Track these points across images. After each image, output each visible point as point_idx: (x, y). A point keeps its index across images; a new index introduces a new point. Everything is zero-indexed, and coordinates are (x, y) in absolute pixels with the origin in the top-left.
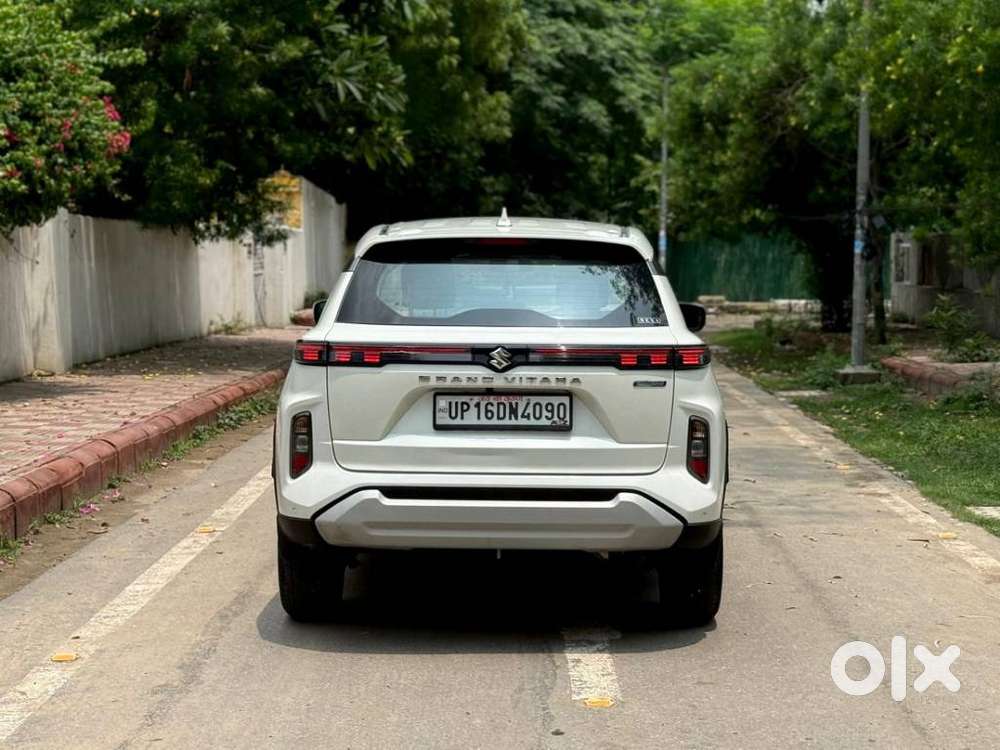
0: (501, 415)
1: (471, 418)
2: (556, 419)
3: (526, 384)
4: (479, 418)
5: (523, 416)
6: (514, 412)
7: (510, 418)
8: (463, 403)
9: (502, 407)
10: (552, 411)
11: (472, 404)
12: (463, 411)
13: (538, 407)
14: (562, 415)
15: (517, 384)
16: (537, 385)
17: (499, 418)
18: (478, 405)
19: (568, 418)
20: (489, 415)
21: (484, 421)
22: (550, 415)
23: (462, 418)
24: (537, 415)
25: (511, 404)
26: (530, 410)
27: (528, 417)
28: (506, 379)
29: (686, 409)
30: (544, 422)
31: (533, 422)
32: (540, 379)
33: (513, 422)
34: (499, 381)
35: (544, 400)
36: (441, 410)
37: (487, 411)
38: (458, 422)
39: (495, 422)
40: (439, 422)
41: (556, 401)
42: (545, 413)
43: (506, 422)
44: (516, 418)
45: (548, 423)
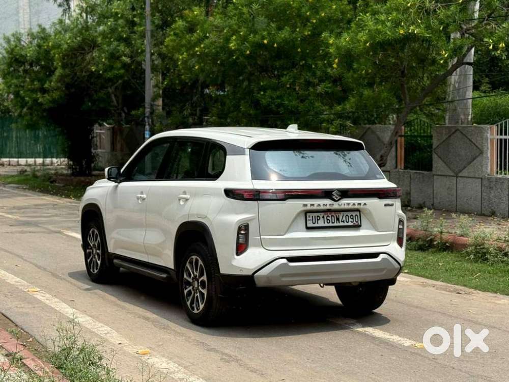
0: (333, 221)
1: (321, 223)
2: (355, 222)
3: (346, 207)
4: (324, 223)
5: (342, 222)
6: (338, 219)
7: (337, 223)
8: (318, 216)
9: (333, 217)
10: (353, 219)
11: (321, 217)
12: (318, 220)
13: (347, 217)
14: (357, 220)
15: (342, 207)
16: (350, 207)
17: (332, 223)
18: (323, 217)
19: (359, 222)
20: (328, 221)
21: (326, 225)
22: (352, 220)
23: (318, 223)
24: (347, 221)
25: (336, 216)
26: (344, 219)
27: (344, 222)
28: (339, 204)
30: (350, 224)
31: (346, 224)
32: (352, 204)
33: (338, 224)
34: (336, 206)
35: (349, 214)
36: (309, 220)
37: (327, 220)
38: (316, 225)
39: (331, 224)
40: (309, 225)
41: (354, 214)
42: (350, 220)
43: (335, 224)
44: (339, 222)
45: (352, 224)
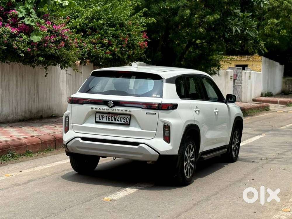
0: (112, 120)
1: (104, 120)
2: (126, 122)
3: (117, 111)
4: (106, 120)
5: (117, 120)
6: (115, 119)
7: (114, 121)
8: (103, 116)
9: (112, 117)
10: (125, 120)
11: (105, 116)
12: (103, 118)
13: (121, 118)
14: (127, 121)
15: (114, 111)
16: (120, 112)
17: (111, 121)
18: (106, 117)
19: (129, 122)
20: (109, 119)
21: (108, 121)
22: (124, 120)
23: (102, 120)
24: (121, 120)
25: (115, 117)
26: (119, 119)
27: (119, 121)
28: (112, 110)
29: (162, 121)
30: (123, 122)
31: (120, 122)
32: (120, 110)
33: (115, 122)
34: (110, 110)
35: (123, 116)
36: (97, 117)
37: (109, 118)
38: (101, 121)
39: (110, 121)
40: (97, 120)
41: (126, 117)
42: (123, 120)
43: (113, 122)
44: (116, 121)
45: (124, 123)
